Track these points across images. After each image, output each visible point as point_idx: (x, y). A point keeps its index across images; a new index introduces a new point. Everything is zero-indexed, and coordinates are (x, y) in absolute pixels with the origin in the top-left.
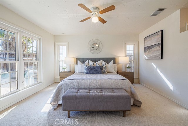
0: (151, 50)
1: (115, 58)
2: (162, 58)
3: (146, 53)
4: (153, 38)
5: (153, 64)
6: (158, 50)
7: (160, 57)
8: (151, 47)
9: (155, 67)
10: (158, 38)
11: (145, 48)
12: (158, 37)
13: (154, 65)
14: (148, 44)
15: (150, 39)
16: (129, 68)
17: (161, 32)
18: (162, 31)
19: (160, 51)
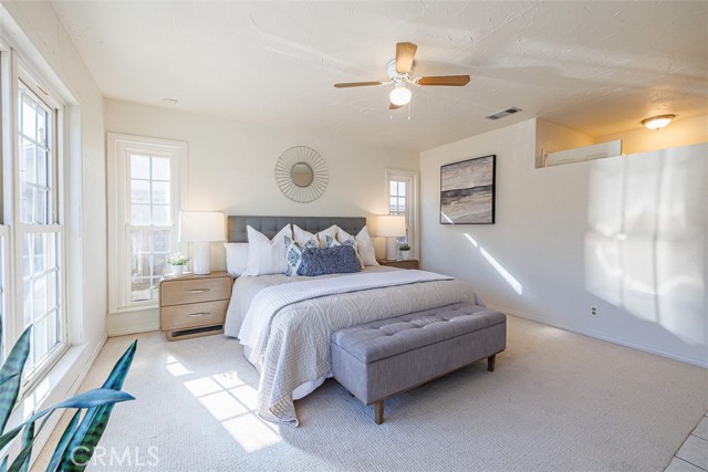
0: (463, 199)
1: (365, 219)
2: (493, 222)
3: (447, 208)
4: (468, 170)
5: (467, 235)
6: (483, 203)
7: (490, 218)
8: (464, 193)
9: (475, 243)
10: (485, 173)
11: (444, 194)
12: (484, 169)
13: (470, 237)
14: (454, 183)
15: (460, 171)
16: (406, 248)
17: (491, 159)
18: (495, 157)
19: (491, 205)
